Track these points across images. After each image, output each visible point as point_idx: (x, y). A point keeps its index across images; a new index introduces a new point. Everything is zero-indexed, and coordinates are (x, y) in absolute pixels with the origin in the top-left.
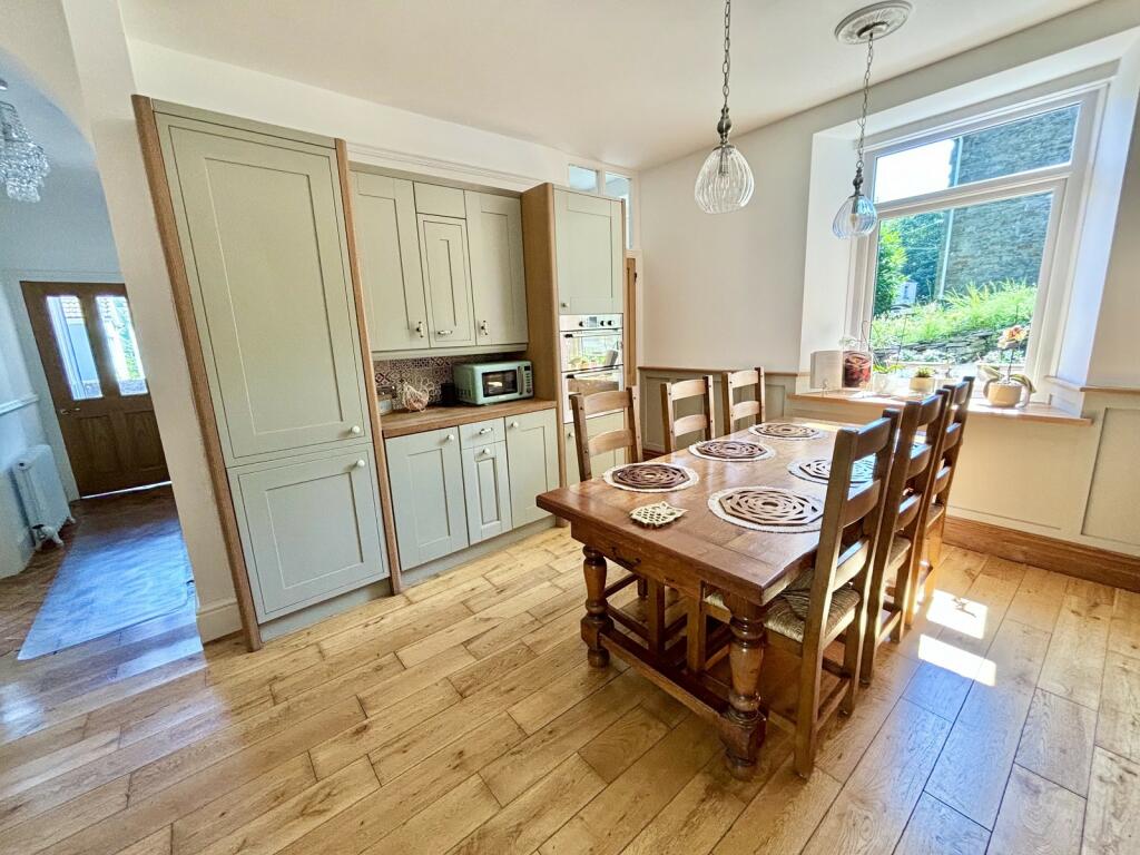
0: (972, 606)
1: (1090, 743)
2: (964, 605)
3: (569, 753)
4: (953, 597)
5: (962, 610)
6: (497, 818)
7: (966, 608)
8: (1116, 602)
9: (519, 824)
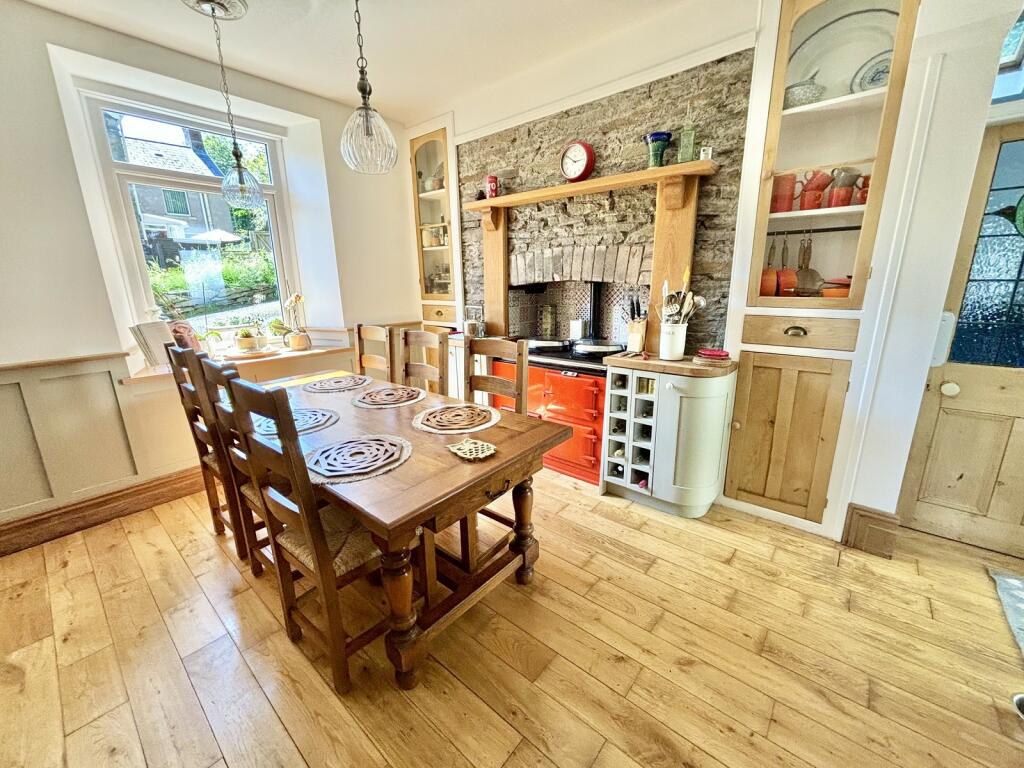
3: (534, 689)
6: (618, 744)
9: (614, 719)
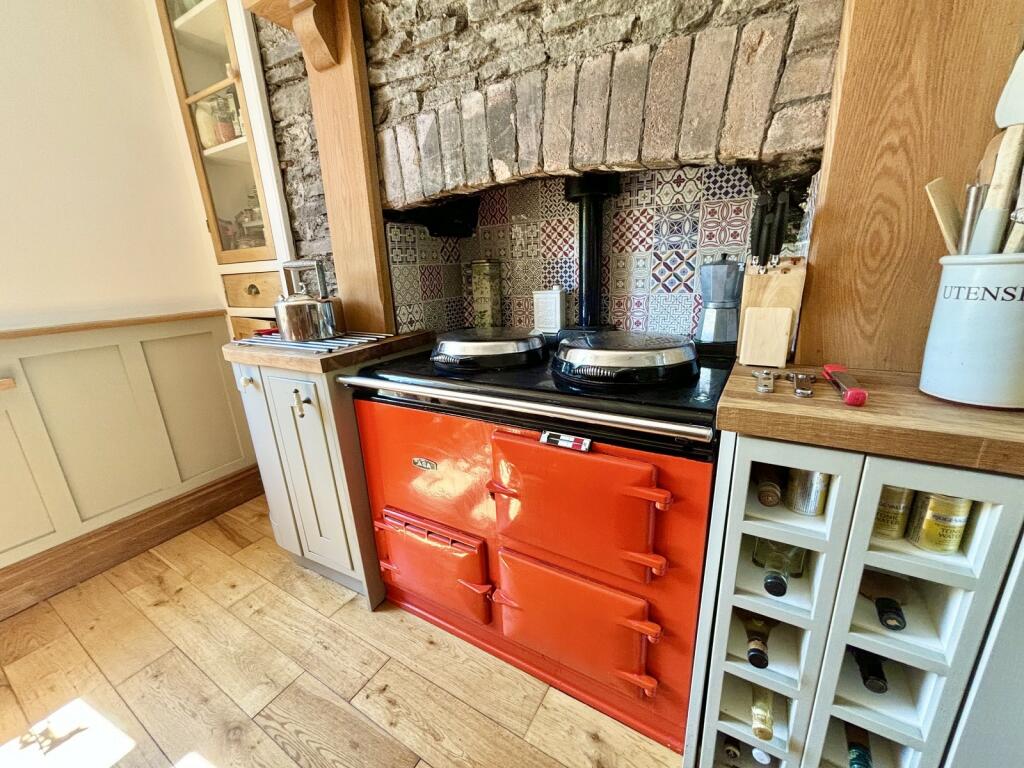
0: (59, 722)
1: (343, 704)
2: (46, 734)
4: (15, 743)
5: (55, 743)
7: (58, 733)
8: (167, 562)
